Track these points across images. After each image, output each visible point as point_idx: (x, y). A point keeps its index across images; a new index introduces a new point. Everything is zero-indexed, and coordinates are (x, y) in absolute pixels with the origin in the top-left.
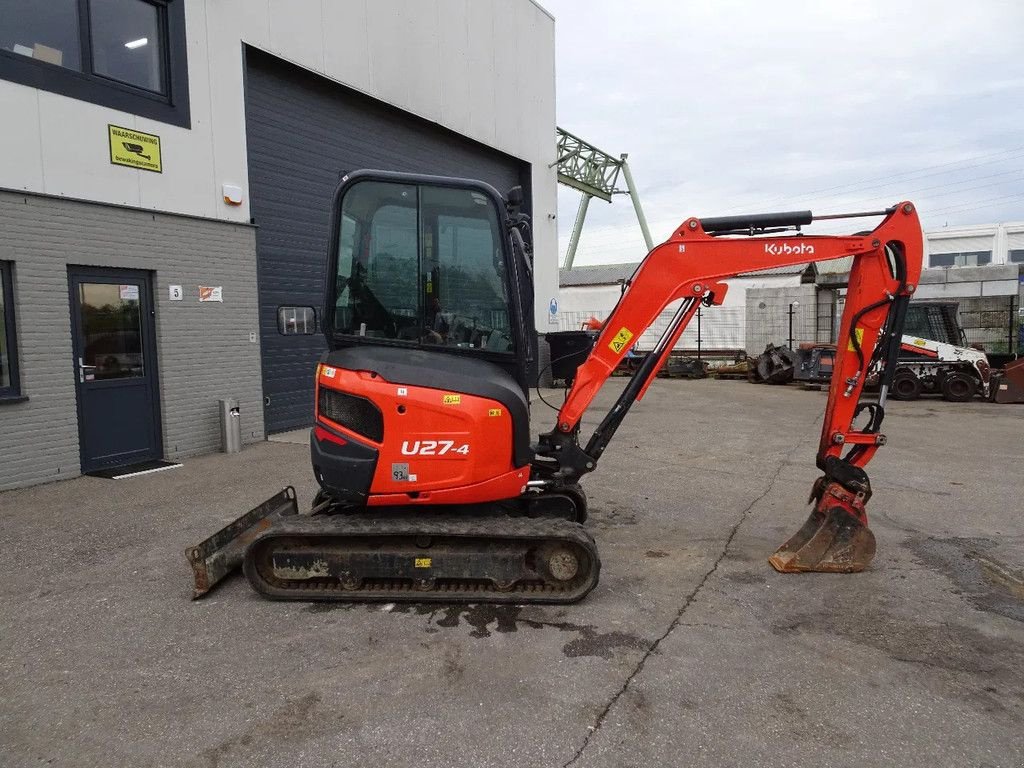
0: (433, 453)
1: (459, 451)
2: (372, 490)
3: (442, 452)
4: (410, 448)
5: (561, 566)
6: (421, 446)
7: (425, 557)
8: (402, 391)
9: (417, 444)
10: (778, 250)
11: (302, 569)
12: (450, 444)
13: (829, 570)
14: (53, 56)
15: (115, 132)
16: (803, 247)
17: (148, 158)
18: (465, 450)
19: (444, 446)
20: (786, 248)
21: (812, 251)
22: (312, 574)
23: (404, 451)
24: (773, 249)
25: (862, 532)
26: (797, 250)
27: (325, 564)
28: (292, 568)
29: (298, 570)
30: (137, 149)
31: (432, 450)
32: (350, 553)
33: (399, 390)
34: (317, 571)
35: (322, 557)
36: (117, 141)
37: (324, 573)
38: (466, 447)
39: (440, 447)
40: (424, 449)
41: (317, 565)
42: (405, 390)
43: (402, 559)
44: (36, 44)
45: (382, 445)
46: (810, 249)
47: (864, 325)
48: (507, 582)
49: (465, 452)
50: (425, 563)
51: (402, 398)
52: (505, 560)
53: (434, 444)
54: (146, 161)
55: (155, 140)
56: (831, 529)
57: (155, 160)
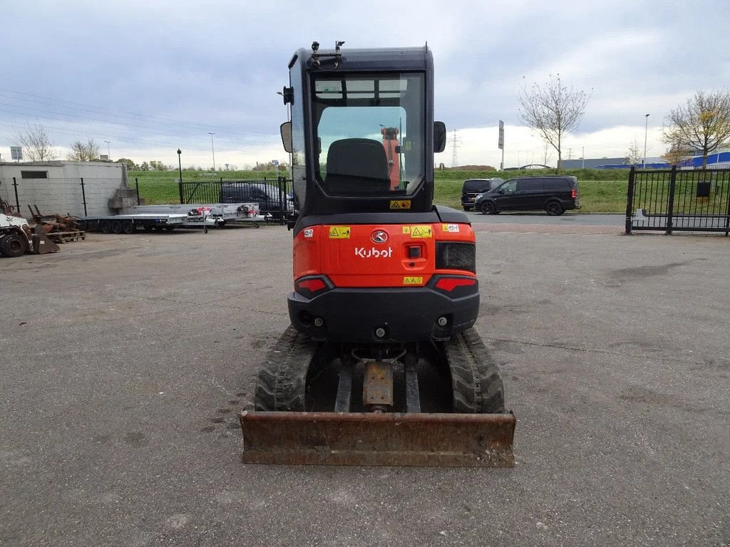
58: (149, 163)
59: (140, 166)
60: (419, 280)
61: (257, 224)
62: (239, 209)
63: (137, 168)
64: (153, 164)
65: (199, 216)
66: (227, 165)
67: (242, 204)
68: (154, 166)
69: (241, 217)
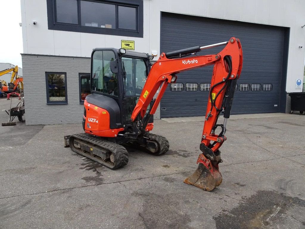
0: (93, 122)
5: (112, 158)
6: (91, 120)
10: (186, 63)
13: (198, 187)
14: (109, 26)
15: (123, 42)
16: (194, 61)
17: (131, 47)
18: (97, 122)
20: (189, 61)
21: (197, 62)
23: (89, 121)
24: (185, 62)
25: (210, 176)
26: (192, 62)
28: (76, 144)
30: (128, 45)
35: (79, 143)
36: (123, 44)
37: (79, 147)
42: (89, 105)
43: (89, 147)
44: (106, 25)
45: (86, 118)
46: (196, 61)
47: (215, 92)
48: (103, 159)
50: (91, 149)
51: (89, 107)
52: (103, 153)
53: (93, 119)
54: (130, 47)
55: (133, 42)
56: (199, 171)
57: (133, 47)
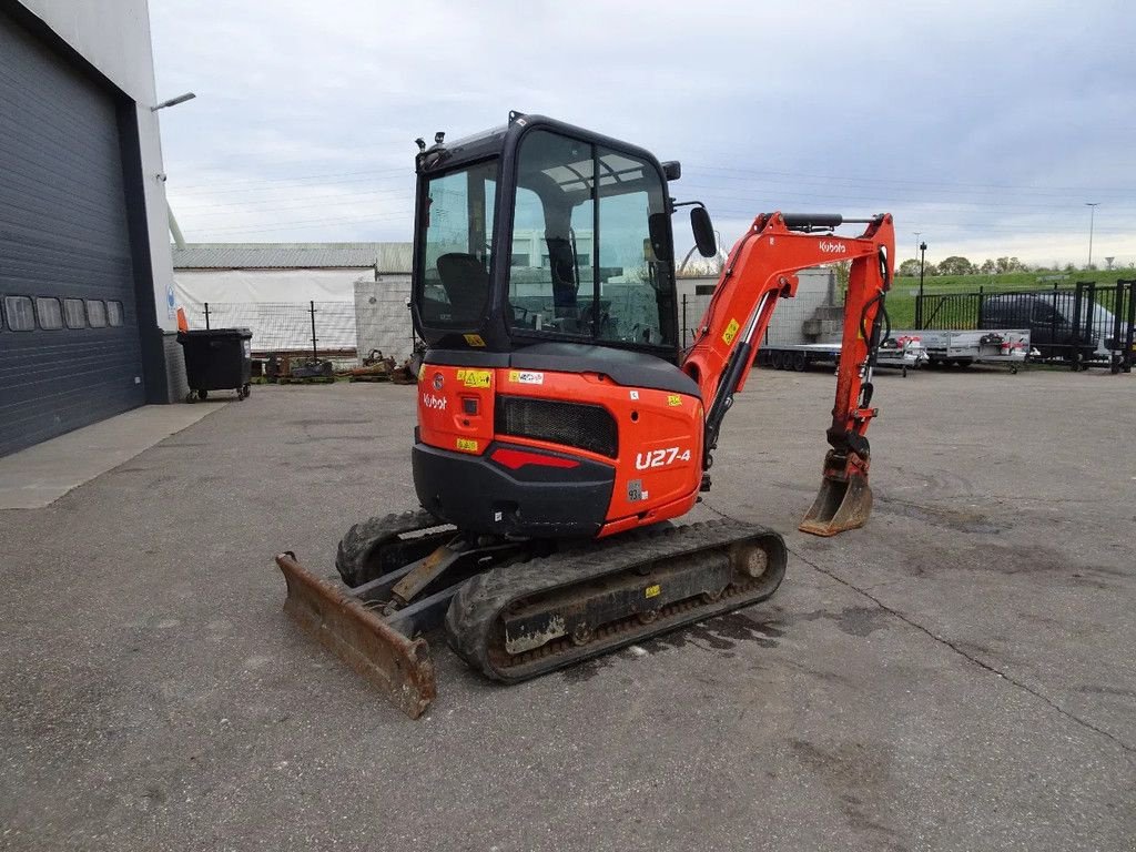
0: (662, 463)
1: (683, 458)
2: (608, 518)
3: (670, 461)
4: (643, 463)
5: (756, 563)
6: (653, 457)
7: (653, 584)
8: (634, 395)
9: (650, 454)
11: (538, 634)
12: (676, 450)
18: (687, 456)
19: (670, 453)
22: (549, 636)
23: (639, 467)
27: (562, 620)
28: (526, 636)
29: (533, 636)
31: (660, 461)
32: (585, 600)
33: (632, 393)
34: (553, 631)
35: (558, 613)
37: (560, 632)
38: (688, 452)
39: (668, 455)
40: (654, 461)
41: (552, 625)
42: (636, 393)
43: (635, 593)
45: (618, 461)
48: (718, 590)
49: (687, 458)
50: (653, 591)
51: (635, 402)
52: (716, 570)
53: (663, 453)
58: (995, 262)
59: (979, 268)
60: (473, 446)
61: (1014, 368)
62: (983, 341)
63: (973, 270)
64: (1003, 263)
65: (898, 350)
66: (1110, 260)
67: (992, 331)
68: (1004, 266)
69: (987, 354)
